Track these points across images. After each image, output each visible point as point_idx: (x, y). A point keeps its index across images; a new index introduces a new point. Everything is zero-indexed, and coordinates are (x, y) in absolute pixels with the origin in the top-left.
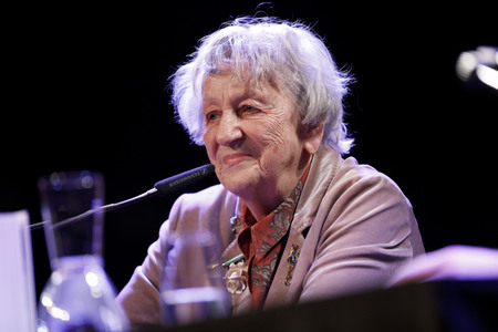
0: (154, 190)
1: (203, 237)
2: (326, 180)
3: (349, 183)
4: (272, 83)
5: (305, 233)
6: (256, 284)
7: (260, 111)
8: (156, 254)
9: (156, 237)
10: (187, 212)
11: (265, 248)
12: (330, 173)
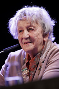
0: (3, 51)
1: (16, 63)
2: (49, 48)
3: (55, 49)
4: (37, 23)
5: (43, 62)
6: (31, 76)
7: (34, 30)
8: (4, 68)
9: (4, 63)
10: (12, 57)
11: (33, 66)
12: (50, 46)
